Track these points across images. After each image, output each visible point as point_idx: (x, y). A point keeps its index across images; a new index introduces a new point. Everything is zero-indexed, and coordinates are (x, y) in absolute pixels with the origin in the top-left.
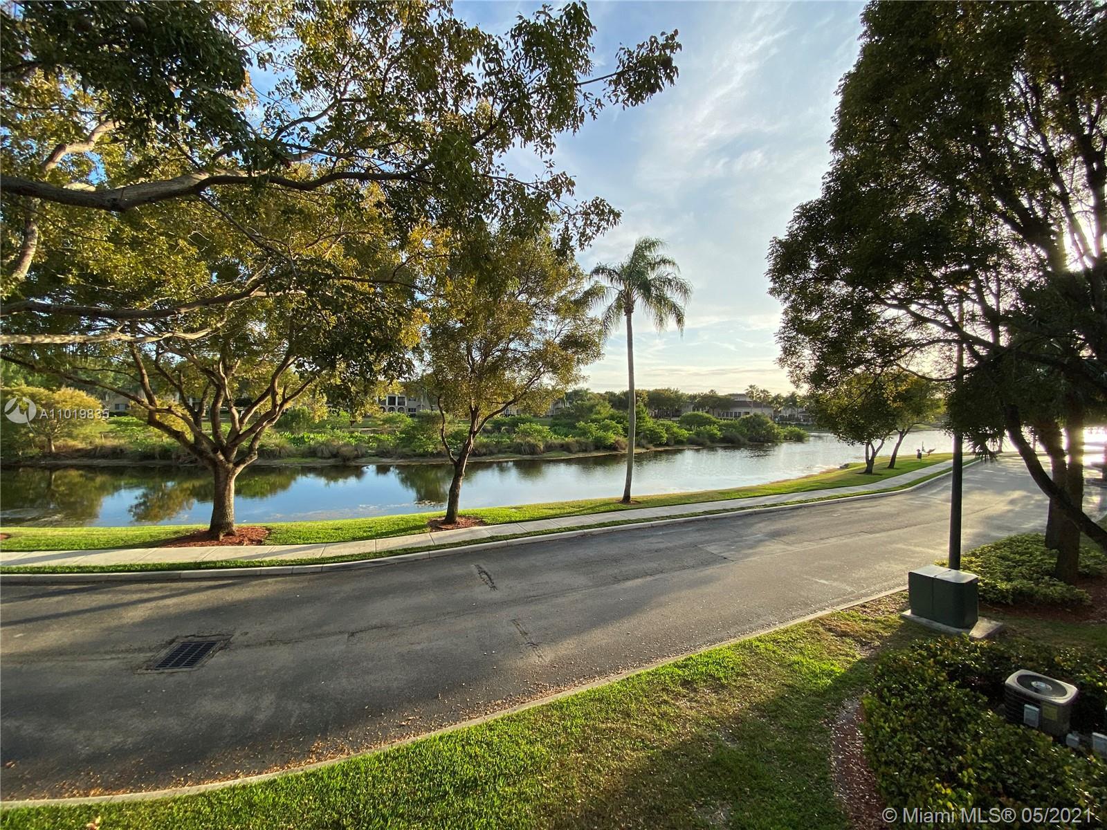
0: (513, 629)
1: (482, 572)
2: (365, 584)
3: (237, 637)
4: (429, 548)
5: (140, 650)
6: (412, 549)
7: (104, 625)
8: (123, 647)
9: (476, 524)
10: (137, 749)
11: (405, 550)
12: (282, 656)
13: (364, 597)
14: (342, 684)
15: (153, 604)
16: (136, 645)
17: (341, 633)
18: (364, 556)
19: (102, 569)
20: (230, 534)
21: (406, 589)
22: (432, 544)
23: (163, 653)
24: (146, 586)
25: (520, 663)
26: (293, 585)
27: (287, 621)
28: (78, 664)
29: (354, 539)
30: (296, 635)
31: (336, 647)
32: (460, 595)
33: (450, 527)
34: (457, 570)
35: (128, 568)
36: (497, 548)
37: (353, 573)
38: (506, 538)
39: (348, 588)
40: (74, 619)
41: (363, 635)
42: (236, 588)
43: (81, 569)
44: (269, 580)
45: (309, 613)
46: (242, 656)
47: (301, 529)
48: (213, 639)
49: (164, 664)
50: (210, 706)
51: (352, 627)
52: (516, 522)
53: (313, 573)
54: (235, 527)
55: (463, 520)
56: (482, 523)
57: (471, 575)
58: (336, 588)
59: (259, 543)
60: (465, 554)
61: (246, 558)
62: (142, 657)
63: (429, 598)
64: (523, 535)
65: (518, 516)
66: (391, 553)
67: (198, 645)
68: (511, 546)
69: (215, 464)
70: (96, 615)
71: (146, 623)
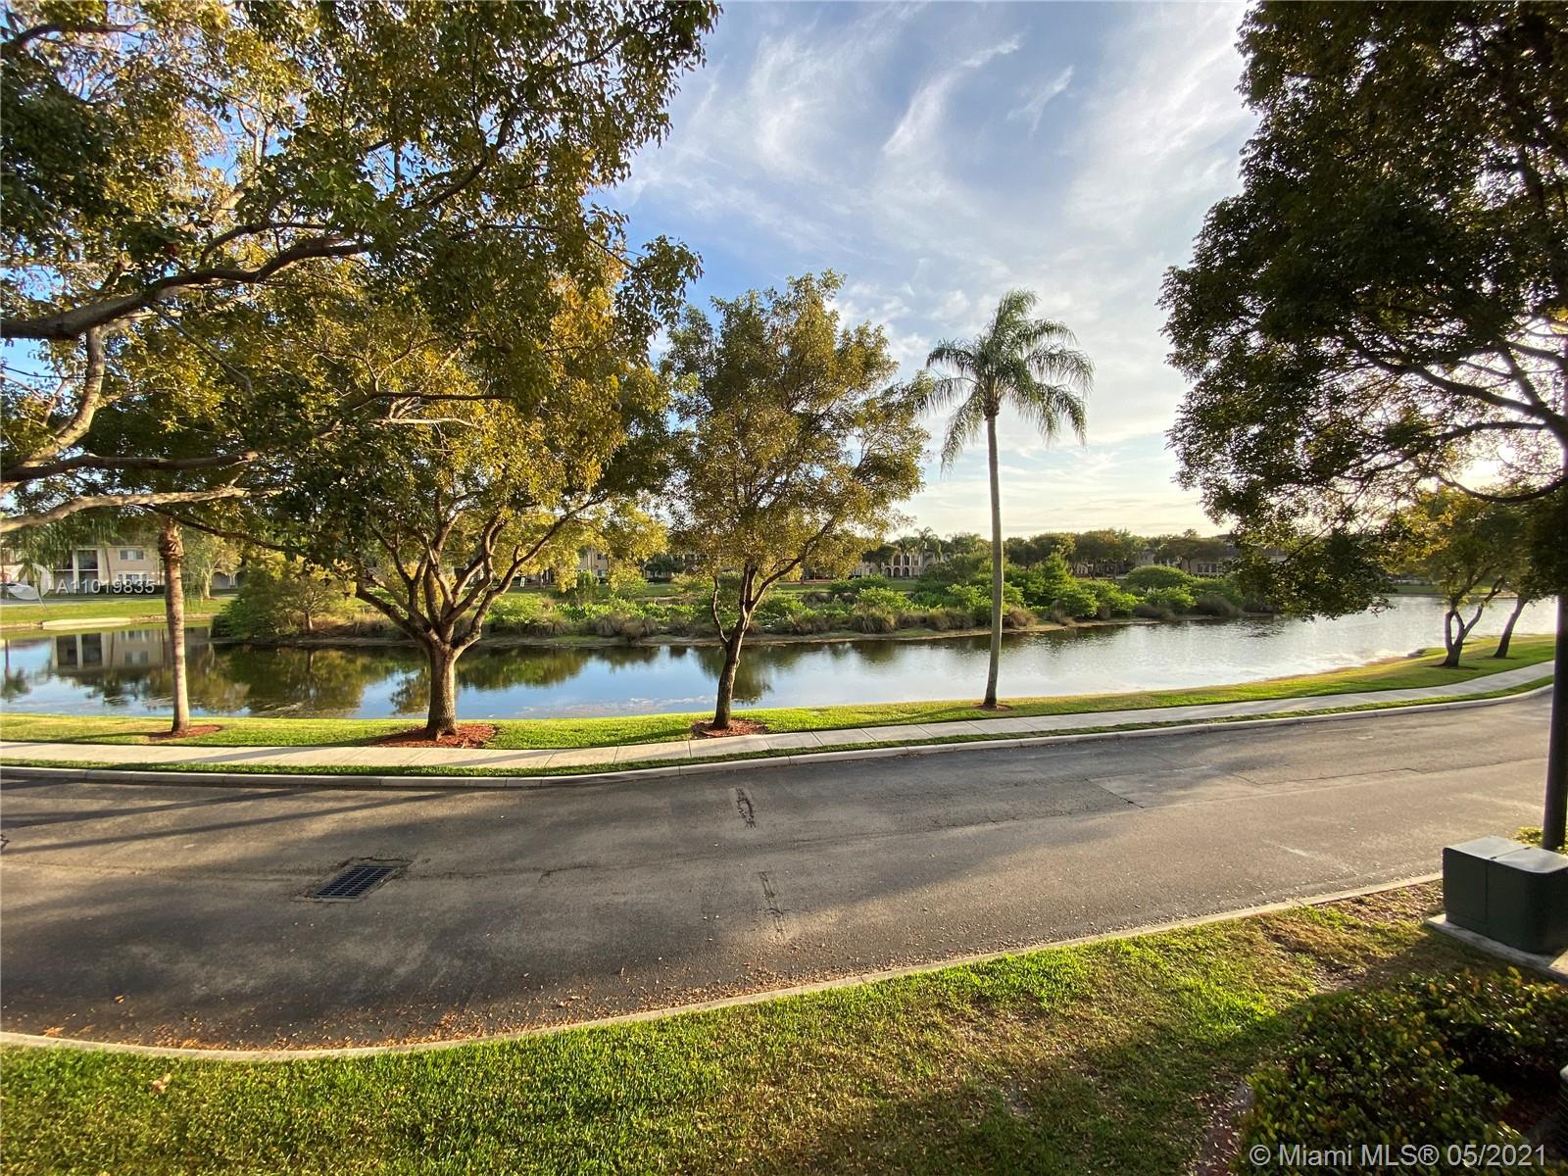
0: (757, 886)
1: (742, 799)
2: (586, 805)
3: (417, 865)
4: (680, 762)
5: (308, 872)
6: (660, 761)
7: (281, 839)
8: (291, 866)
9: (755, 731)
10: (254, 996)
11: (649, 762)
12: (457, 895)
13: (581, 823)
14: (510, 941)
15: (341, 816)
16: (305, 866)
17: (535, 870)
18: (596, 768)
19: (302, 771)
20: (450, 732)
21: (636, 816)
22: (688, 756)
23: (331, 877)
24: (342, 793)
25: (748, 937)
26: (502, 802)
27: (479, 848)
28: (236, 884)
29: (593, 745)
30: (483, 868)
31: (520, 889)
32: (703, 829)
33: (719, 733)
34: (711, 794)
35: (326, 771)
36: (775, 767)
37: (578, 790)
38: (789, 753)
39: (565, 810)
40: (254, 829)
41: (561, 875)
42: (436, 802)
43: (280, 769)
44: (477, 794)
45: (507, 840)
46: (412, 889)
47: (533, 729)
48: (390, 864)
49: (325, 892)
50: (353, 950)
51: (551, 863)
52: (812, 730)
53: (530, 788)
54: (457, 724)
55: (739, 725)
56: (764, 730)
57: (725, 804)
58: (550, 810)
59: (480, 745)
60: (729, 773)
61: (456, 764)
62: (306, 879)
63: (662, 831)
64: (814, 750)
65: (817, 723)
66: (631, 766)
67: (372, 870)
68: (794, 764)
69: (430, 643)
70: (277, 825)
71: (327, 838)
